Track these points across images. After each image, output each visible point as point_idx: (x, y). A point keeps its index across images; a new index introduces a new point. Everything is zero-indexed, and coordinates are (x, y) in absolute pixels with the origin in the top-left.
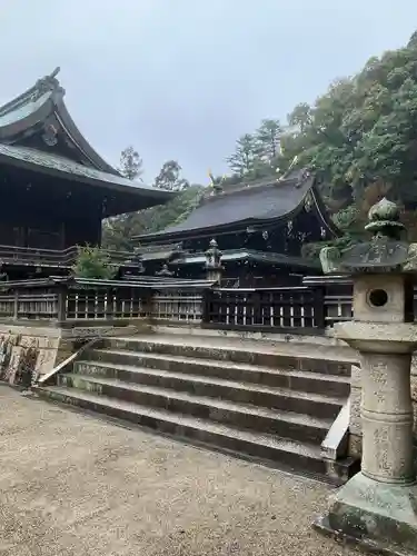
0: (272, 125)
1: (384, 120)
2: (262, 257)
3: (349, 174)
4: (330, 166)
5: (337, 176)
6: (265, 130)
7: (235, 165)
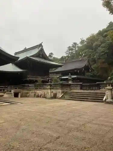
0: (75, 44)
1: (103, 45)
2: (79, 77)
3: (95, 57)
4: (90, 54)
5: (92, 57)
6: (74, 45)
7: (67, 54)
